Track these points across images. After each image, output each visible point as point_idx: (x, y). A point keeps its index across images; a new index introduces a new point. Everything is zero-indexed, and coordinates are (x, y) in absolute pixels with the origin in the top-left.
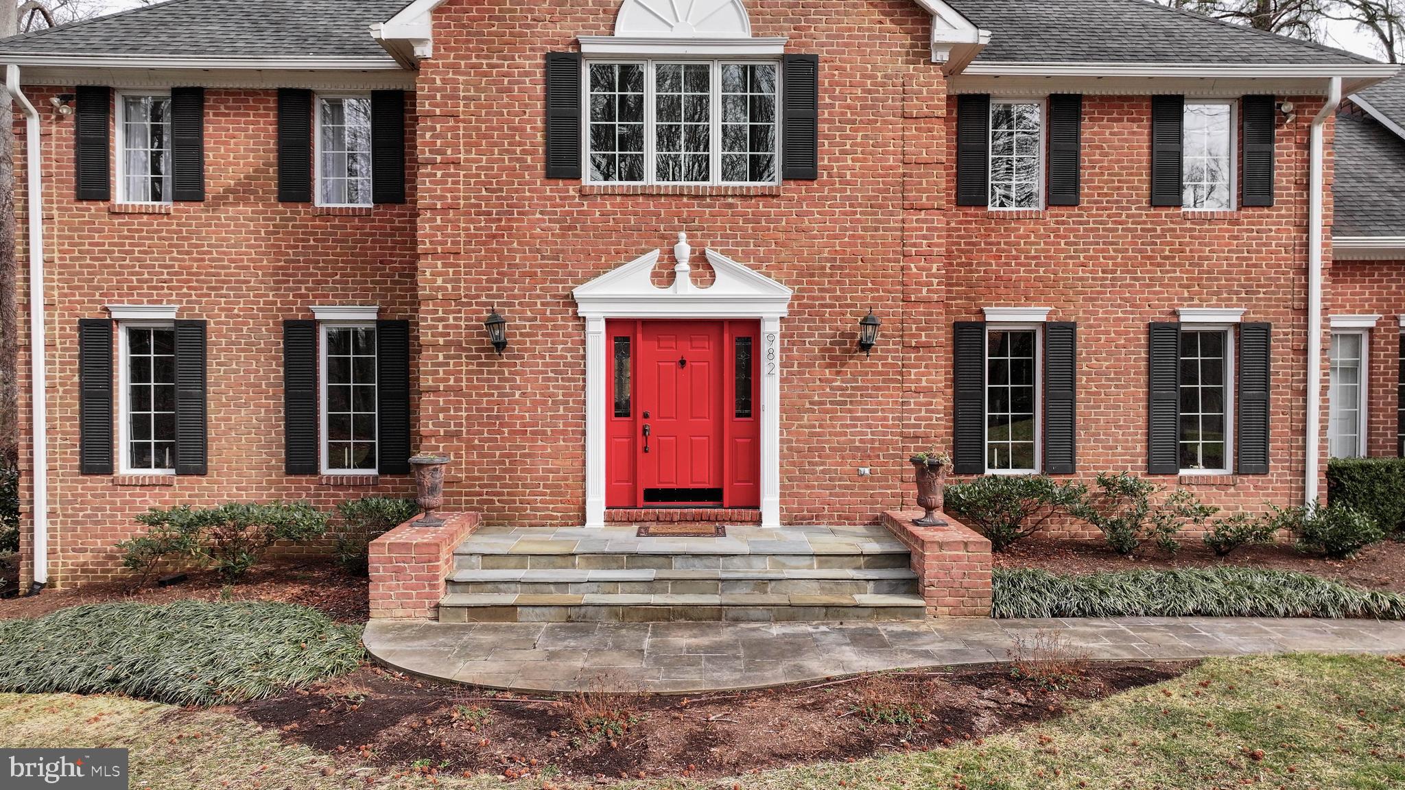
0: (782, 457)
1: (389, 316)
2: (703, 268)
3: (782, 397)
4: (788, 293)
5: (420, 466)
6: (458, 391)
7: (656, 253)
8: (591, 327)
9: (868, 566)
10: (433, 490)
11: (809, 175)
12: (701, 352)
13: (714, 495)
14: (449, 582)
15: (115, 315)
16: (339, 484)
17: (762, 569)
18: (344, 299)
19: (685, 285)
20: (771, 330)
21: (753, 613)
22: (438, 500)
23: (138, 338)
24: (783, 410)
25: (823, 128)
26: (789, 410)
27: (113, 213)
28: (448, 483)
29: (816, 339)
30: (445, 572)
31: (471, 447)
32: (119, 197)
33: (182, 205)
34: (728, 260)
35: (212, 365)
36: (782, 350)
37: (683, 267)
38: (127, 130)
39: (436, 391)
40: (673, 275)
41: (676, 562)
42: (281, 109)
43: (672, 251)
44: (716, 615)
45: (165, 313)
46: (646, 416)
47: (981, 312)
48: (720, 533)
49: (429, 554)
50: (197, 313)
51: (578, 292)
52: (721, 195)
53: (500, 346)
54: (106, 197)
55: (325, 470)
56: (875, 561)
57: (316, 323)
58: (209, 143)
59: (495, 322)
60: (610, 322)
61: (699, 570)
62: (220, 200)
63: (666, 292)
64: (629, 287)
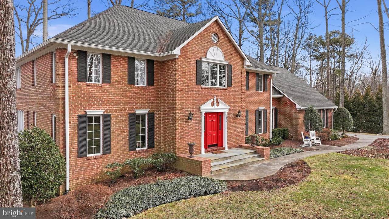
0: (227, 137)
1: (150, 111)
2: (218, 103)
4: (229, 107)
6: (182, 129)
7: (211, 100)
8: (202, 114)
11: (231, 86)
12: (215, 118)
13: (216, 145)
15: (87, 113)
18: (141, 108)
19: (215, 106)
20: (226, 114)
23: (90, 119)
26: (228, 129)
27: (87, 86)
29: (231, 115)
31: (184, 140)
33: (105, 84)
34: (221, 101)
35: (112, 125)
36: (227, 118)
37: (215, 103)
39: (178, 129)
42: (128, 61)
45: (101, 113)
50: (109, 112)
51: (201, 108)
54: (85, 81)
55: (136, 149)
57: (135, 113)
58: (112, 69)
59: (191, 114)
60: (205, 113)
62: (114, 83)
63: (213, 107)
64: (207, 107)
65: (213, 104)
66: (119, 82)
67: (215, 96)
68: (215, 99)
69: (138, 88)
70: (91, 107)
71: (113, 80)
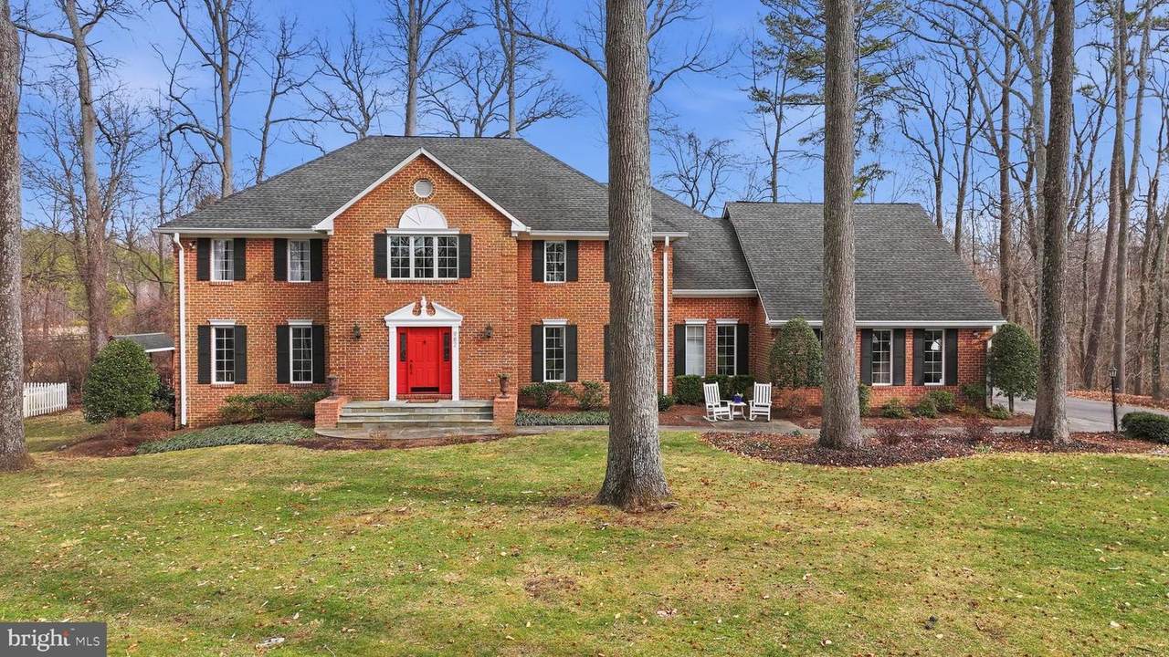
0: (460, 376)
1: (316, 323)
2: (431, 309)
3: (460, 354)
4: (461, 317)
5: (330, 379)
6: (343, 353)
7: (414, 304)
8: (391, 330)
9: (480, 411)
10: (335, 387)
11: (469, 276)
12: (431, 339)
13: (436, 390)
14: (341, 416)
15: (212, 324)
16: (298, 387)
17: (446, 412)
18: (299, 317)
19: (424, 315)
20: (456, 331)
21: (438, 424)
22: (336, 391)
23: (220, 331)
24: (460, 359)
25: (473, 259)
26: (462, 360)
27: (211, 285)
28: (340, 386)
29: (472, 333)
30: (339, 413)
31: (348, 373)
32: (213, 279)
33: (237, 282)
34: (440, 306)
35: (249, 342)
36: (460, 338)
37: (424, 309)
38: (215, 253)
39: (335, 353)
40: (420, 311)
41: (416, 410)
42: (275, 245)
43: (420, 303)
44: (427, 425)
45: (231, 323)
46: (411, 361)
47: (542, 321)
48: (436, 402)
49: (334, 407)
50: (243, 323)
51: (386, 318)
52: (437, 283)
53: (358, 337)
54: (209, 279)
55: (292, 382)
56: (483, 409)
57: (289, 326)
58: (248, 259)
59: (356, 329)
60: (398, 328)
61: (424, 412)
62: (252, 280)
63: (418, 318)
64: (405, 316)
65: (417, 311)
66: (260, 277)
67: (424, 297)
68: (424, 302)
69: (293, 285)
70: (217, 315)
71: (249, 276)
